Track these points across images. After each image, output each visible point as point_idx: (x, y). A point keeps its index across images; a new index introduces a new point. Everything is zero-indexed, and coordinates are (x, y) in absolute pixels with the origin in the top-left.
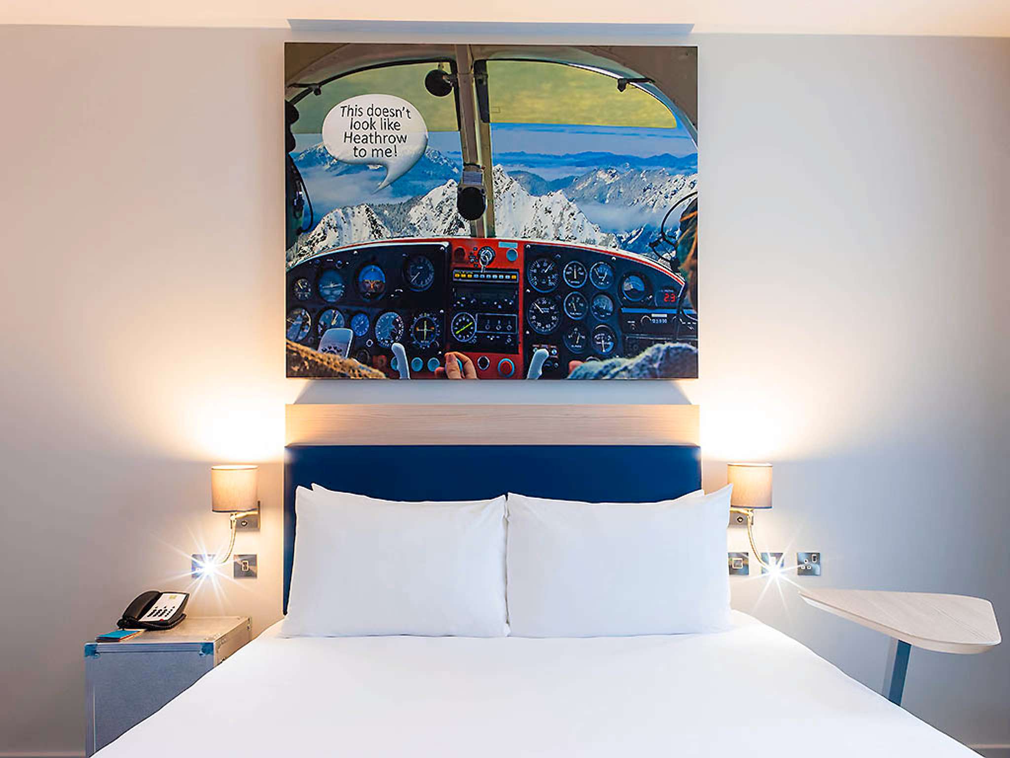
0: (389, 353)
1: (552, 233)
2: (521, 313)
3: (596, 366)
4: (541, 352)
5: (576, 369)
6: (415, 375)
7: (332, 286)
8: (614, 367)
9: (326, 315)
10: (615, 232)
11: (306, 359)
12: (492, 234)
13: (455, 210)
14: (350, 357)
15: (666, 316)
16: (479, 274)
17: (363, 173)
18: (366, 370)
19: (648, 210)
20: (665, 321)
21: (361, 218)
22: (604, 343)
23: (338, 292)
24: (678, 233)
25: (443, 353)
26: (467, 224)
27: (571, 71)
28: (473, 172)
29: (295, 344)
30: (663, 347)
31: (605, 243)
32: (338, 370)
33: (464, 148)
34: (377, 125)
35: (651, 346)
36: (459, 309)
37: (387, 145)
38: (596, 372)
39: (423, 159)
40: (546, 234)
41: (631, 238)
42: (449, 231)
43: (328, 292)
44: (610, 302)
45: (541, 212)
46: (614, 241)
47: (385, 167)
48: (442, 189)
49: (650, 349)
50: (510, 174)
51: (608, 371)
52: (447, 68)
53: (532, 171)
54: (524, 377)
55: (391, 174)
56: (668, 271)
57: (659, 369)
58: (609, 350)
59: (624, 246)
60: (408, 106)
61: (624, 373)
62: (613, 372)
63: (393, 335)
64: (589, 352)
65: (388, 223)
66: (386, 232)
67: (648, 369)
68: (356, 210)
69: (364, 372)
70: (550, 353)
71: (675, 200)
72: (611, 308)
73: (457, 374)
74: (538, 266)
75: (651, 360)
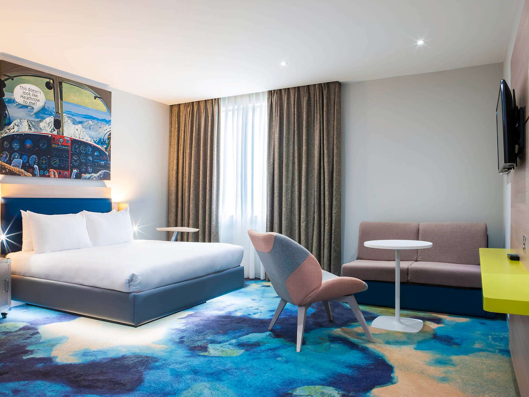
0: (33, 168)
1: (78, 136)
2: (70, 159)
3: (88, 176)
4: (75, 171)
5: (83, 176)
6: (41, 176)
7: (16, 145)
8: (92, 176)
9: (14, 154)
10: (93, 138)
11: (7, 168)
12: (63, 134)
13: (53, 125)
14: (21, 168)
15: (104, 163)
16: (59, 146)
17: (26, 109)
18: (26, 173)
19: (100, 134)
20: (104, 164)
21: (25, 124)
22: (90, 170)
23: (18, 147)
24: (107, 140)
25: (49, 170)
26: (56, 130)
27: (83, 91)
28: (58, 115)
29: (3, 163)
30: (103, 171)
31: (91, 141)
32: (17, 173)
33: (56, 107)
34: (31, 94)
35: (100, 171)
36: (53, 156)
37: (33, 102)
38: (88, 177)
39: (44, 108)
40: (77, 136)
41: (96, 140)
42: (51, 132)
43: (14, 147)
44: (92, 158)
45: (76, 130)
46: (93, 141)
47: (33, 108)
48: (49, 118)
49: (100, 172)
50: (68, 117)
51: (91, 177)
52: (51, 81)
53: (73, 117)
54: (71, 178)
55: (35, 111)
56: (104, 151)
57: (102, 177)
58: (91, 171)
59: (95, 142)
60: (40, 91)
61: (94, 178)
62: (92, 177)
63: (35, 163)
64: (87, 172)
65: (34, 126)
66: (33, 129)
67: (100, 177)
68: (24, 121)
69: (26, 174)
70: (77, 172)
71: (106, 132)
72: (92, 160)
73: (53, 176)
74: (75, 145)
75: (101, 175)
